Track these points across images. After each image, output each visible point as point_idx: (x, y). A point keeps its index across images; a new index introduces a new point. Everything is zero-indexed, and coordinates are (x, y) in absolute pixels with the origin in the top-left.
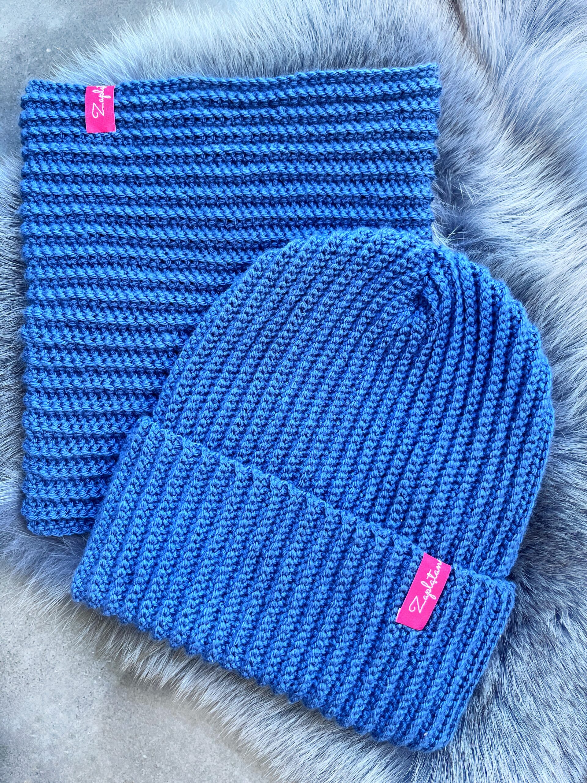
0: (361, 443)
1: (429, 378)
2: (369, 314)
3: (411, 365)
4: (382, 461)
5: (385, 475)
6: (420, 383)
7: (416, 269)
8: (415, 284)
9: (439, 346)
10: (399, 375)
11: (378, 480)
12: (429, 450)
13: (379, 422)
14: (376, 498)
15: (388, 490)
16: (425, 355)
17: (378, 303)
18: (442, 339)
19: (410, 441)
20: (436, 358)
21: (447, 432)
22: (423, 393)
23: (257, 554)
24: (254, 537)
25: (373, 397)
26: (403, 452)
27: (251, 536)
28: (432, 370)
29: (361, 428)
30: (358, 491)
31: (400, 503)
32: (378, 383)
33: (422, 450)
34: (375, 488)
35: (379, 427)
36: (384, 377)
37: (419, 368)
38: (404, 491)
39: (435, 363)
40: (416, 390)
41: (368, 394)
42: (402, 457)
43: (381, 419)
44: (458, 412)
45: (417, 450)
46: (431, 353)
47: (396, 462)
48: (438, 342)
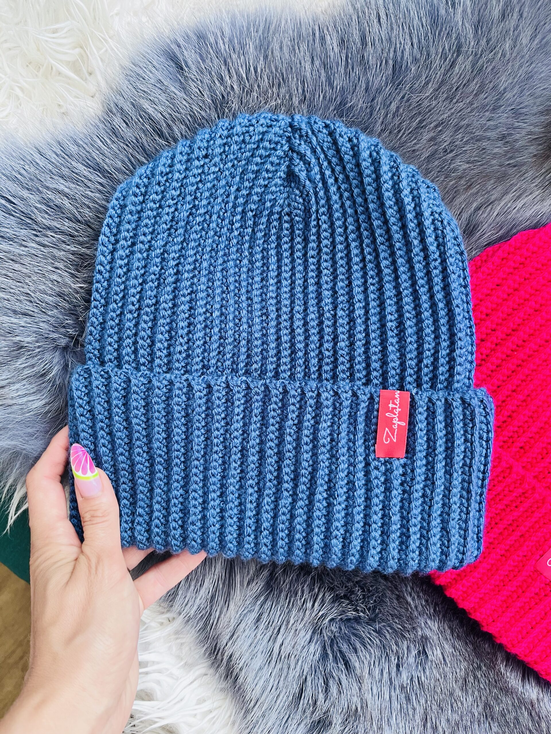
0: (291, 326)
1: (326, 246)
2: (253, 207)
3: (306, 240)
4: (314, 334)
5: (321, 345)
6: (318, 254)
7: (279, 147)
8: (282, 162)
9: (323, 214)
10: (299, 254)
11: (317, 352)
12: (349, 309)
13: (299, 302)
14: (320, 367)
15: (328, 357)
16: (315, 227)
17: (257, 194)
18: (323, 206)
19: (331, 307)
20: (325, 226)
21: (359, 286)
22: (326, 261)
23: (240, 448)
24: (230, 435)
25: (284, 283)
26: (328, 319)
27: (228, 436)
28: (326, 238)
29: (285, 313)
30: (303, 367)
31: (343, 363)
32: (283, 268)
33: (344, 310)
34: (317, 360)
35: (300, 306)
36: (287, 261)
37: (314, 241)
38: (343, 352)
39: (325, 230)
40: (318, 261)
41: (279, 282)
42: (330, 323)
43: (299, 299)
44: (361, 265)
45: (340, 313)
46: (318, 223)
47: (327, 330)
48: (322, 210)
